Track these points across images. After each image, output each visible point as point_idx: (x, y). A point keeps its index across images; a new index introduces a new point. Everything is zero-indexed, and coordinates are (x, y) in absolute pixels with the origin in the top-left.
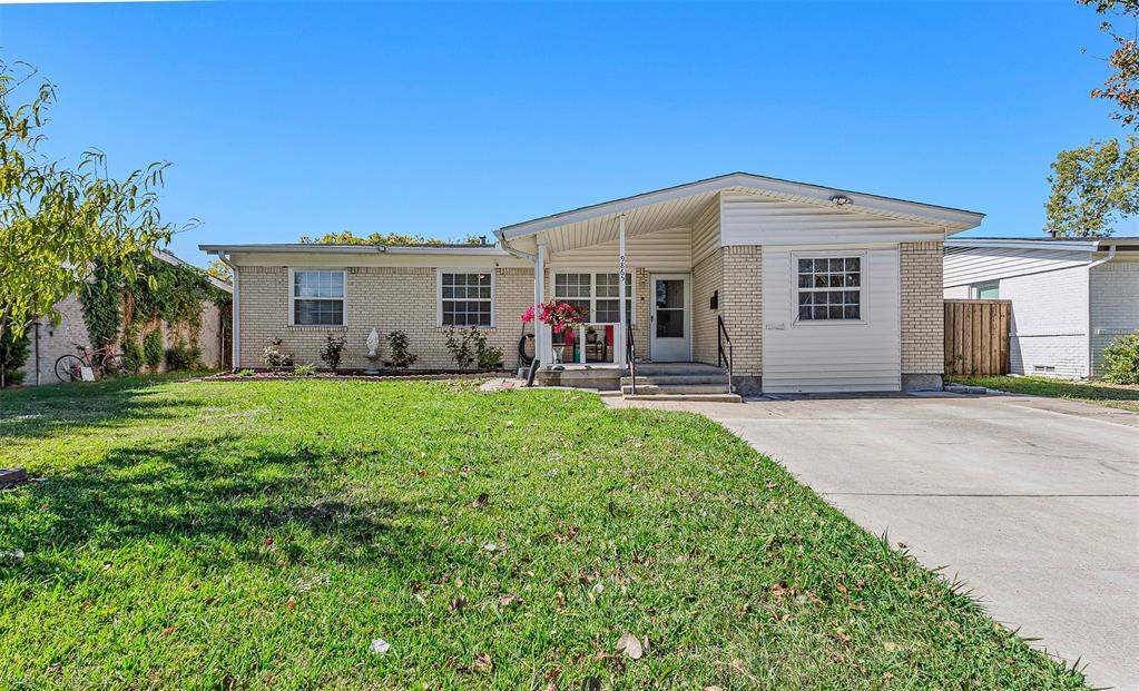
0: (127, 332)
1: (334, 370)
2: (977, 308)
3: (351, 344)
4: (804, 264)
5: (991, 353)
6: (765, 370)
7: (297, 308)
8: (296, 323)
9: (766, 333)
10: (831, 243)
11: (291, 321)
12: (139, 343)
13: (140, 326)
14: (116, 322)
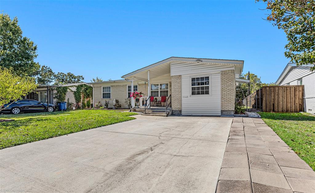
0: (83, 100)
1: (107, 108)
2: (288, 88)
3: (110, 102)
4: (193, 80)
5: (295, 104)
6: (183, 109)
7: (103, 95)
8: (103, 98)
9: (183, 99)
10: (200, 73)
11: (102, 98)
12: (86, 102)
13: (86, 99)
14: (80, 99)
